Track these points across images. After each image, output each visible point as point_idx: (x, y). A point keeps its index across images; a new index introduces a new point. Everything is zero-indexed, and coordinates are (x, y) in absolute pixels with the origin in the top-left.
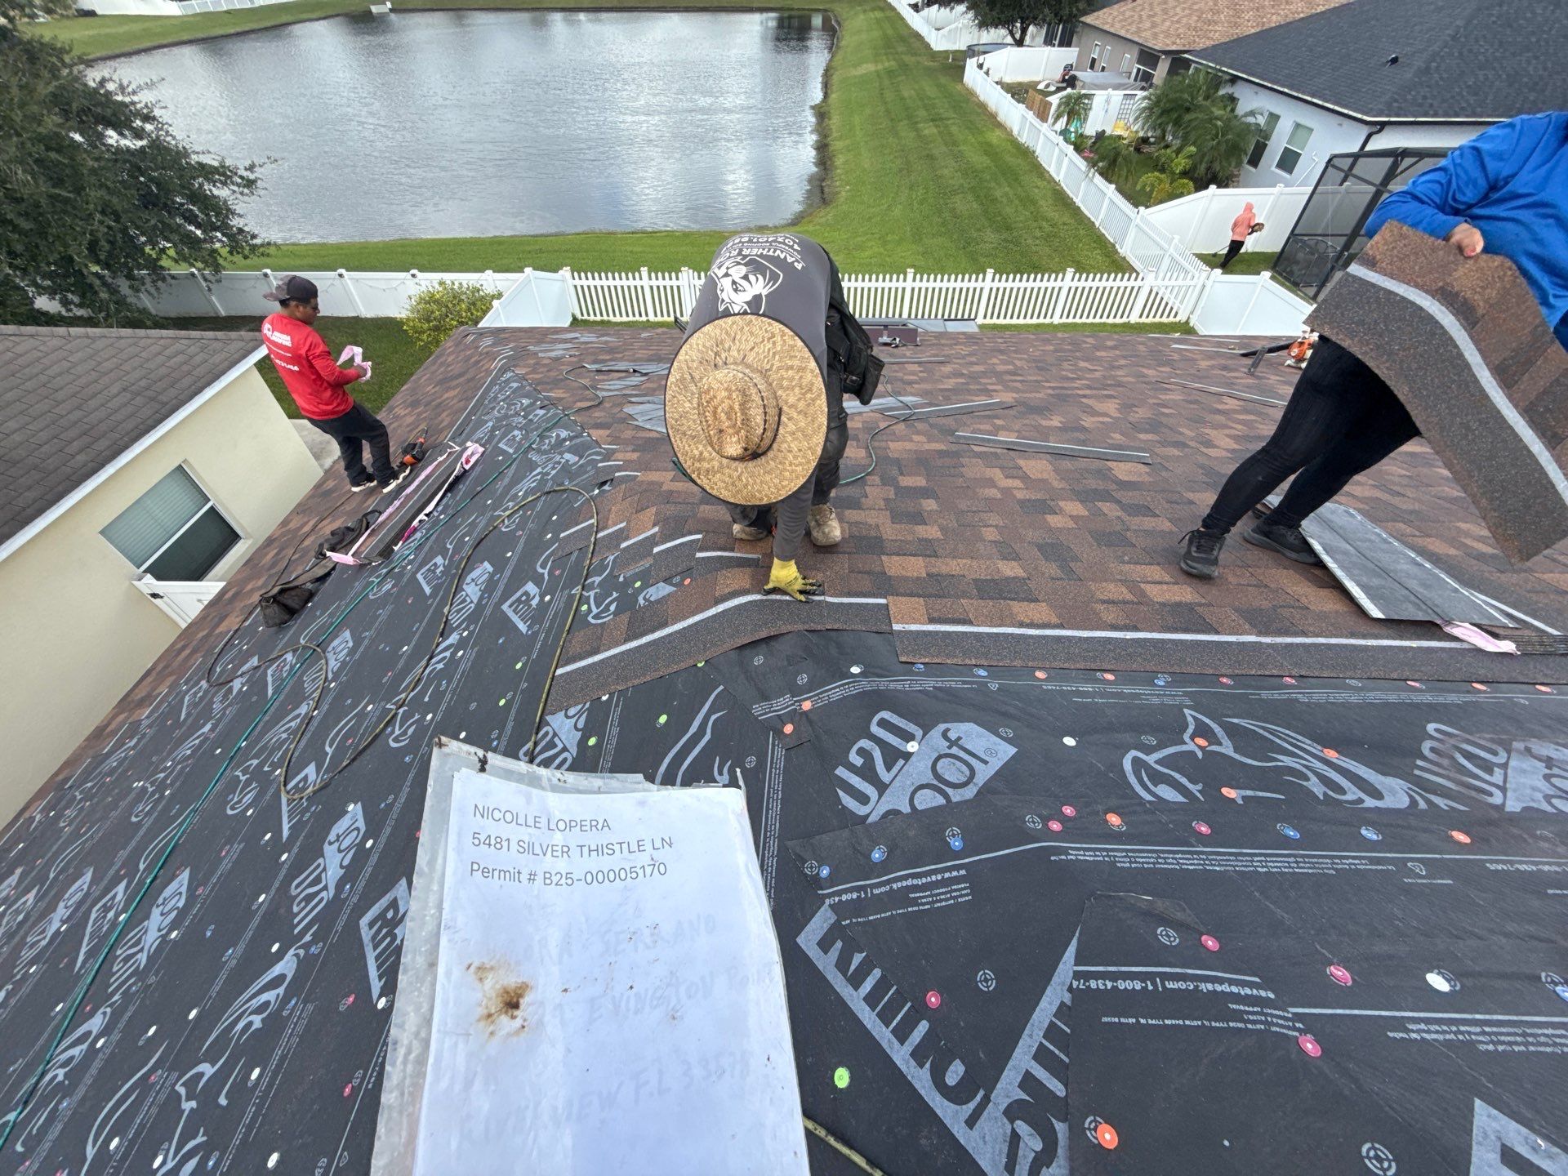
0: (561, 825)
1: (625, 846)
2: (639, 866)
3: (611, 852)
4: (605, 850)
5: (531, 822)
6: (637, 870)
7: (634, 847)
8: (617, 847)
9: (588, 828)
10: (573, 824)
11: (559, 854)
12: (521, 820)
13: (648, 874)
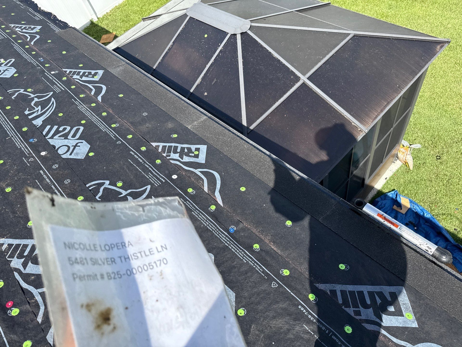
0: (107, 248)
1: (143, 253)
2: (153, 262)
3: (136, 258)
4: (133, 257)
5: (93, 248)
6: (152, 264)
7: (147, 253)
8: (139, 255)
9: (121, 247)
10: (113, 246)
11: (110, 263)
12: (88, 248)
13: (158, 265)
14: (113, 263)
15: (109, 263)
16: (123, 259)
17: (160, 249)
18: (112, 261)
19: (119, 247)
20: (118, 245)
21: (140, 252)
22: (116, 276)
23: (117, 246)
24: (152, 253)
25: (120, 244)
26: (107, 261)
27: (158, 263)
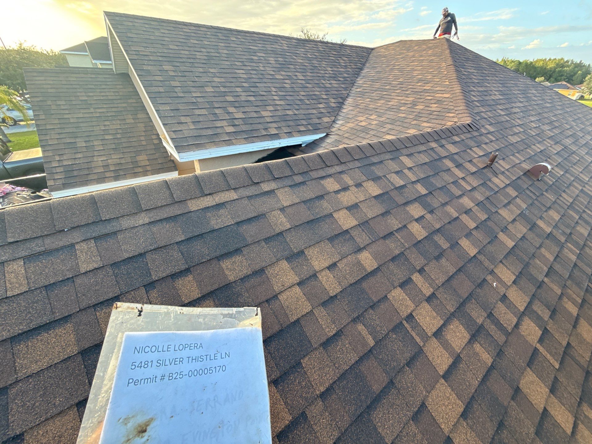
0: (181, 347)
1: (208, 357)
2: (214, 367)
3: (202, 360)
4: (199, 359)
5: (165, 349)
6: (212, 369)
8: (205, 358)
10: (187, 346)
11: (178, 362)
12: (160, 349)
13: (217, 371)
14: (181, 362)
15: (176, 363)
16: (191, 359)
17: (223, 356)
18: (180, 361)
19: (191, 348)
20: (191, 345)
21: (207, 355)
22: (178, 377)
23: (190, 347)
24: (216, 358)
25: (193, 345)
26: (175, 361)
27: (218, 368)
